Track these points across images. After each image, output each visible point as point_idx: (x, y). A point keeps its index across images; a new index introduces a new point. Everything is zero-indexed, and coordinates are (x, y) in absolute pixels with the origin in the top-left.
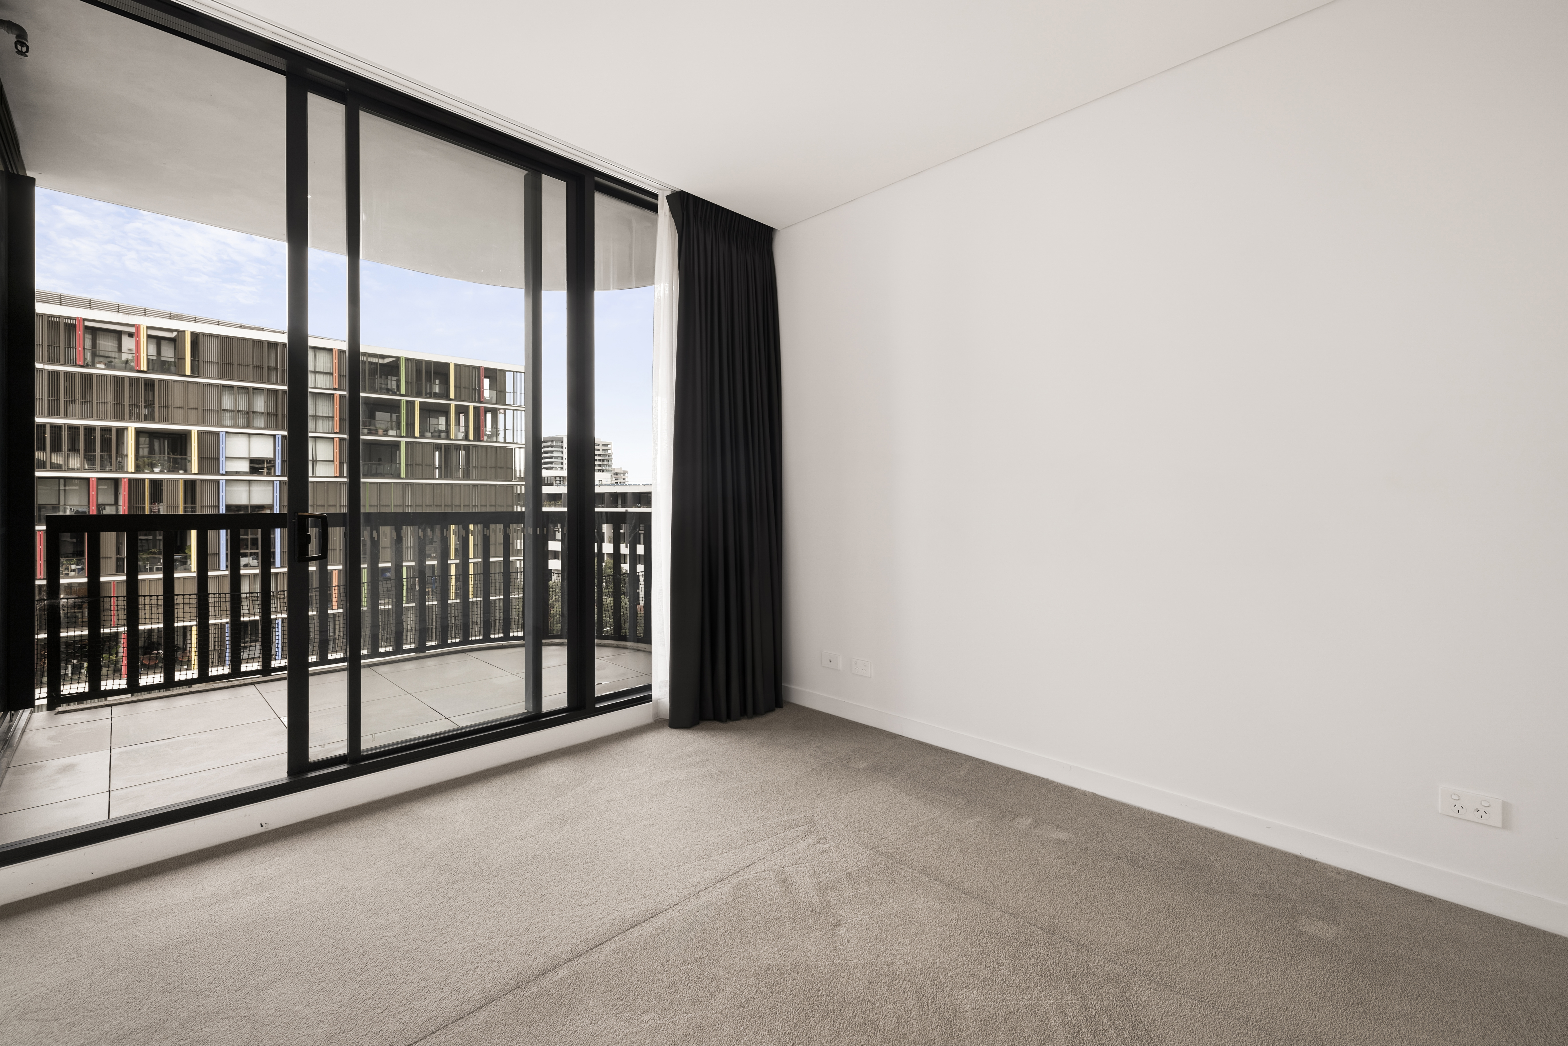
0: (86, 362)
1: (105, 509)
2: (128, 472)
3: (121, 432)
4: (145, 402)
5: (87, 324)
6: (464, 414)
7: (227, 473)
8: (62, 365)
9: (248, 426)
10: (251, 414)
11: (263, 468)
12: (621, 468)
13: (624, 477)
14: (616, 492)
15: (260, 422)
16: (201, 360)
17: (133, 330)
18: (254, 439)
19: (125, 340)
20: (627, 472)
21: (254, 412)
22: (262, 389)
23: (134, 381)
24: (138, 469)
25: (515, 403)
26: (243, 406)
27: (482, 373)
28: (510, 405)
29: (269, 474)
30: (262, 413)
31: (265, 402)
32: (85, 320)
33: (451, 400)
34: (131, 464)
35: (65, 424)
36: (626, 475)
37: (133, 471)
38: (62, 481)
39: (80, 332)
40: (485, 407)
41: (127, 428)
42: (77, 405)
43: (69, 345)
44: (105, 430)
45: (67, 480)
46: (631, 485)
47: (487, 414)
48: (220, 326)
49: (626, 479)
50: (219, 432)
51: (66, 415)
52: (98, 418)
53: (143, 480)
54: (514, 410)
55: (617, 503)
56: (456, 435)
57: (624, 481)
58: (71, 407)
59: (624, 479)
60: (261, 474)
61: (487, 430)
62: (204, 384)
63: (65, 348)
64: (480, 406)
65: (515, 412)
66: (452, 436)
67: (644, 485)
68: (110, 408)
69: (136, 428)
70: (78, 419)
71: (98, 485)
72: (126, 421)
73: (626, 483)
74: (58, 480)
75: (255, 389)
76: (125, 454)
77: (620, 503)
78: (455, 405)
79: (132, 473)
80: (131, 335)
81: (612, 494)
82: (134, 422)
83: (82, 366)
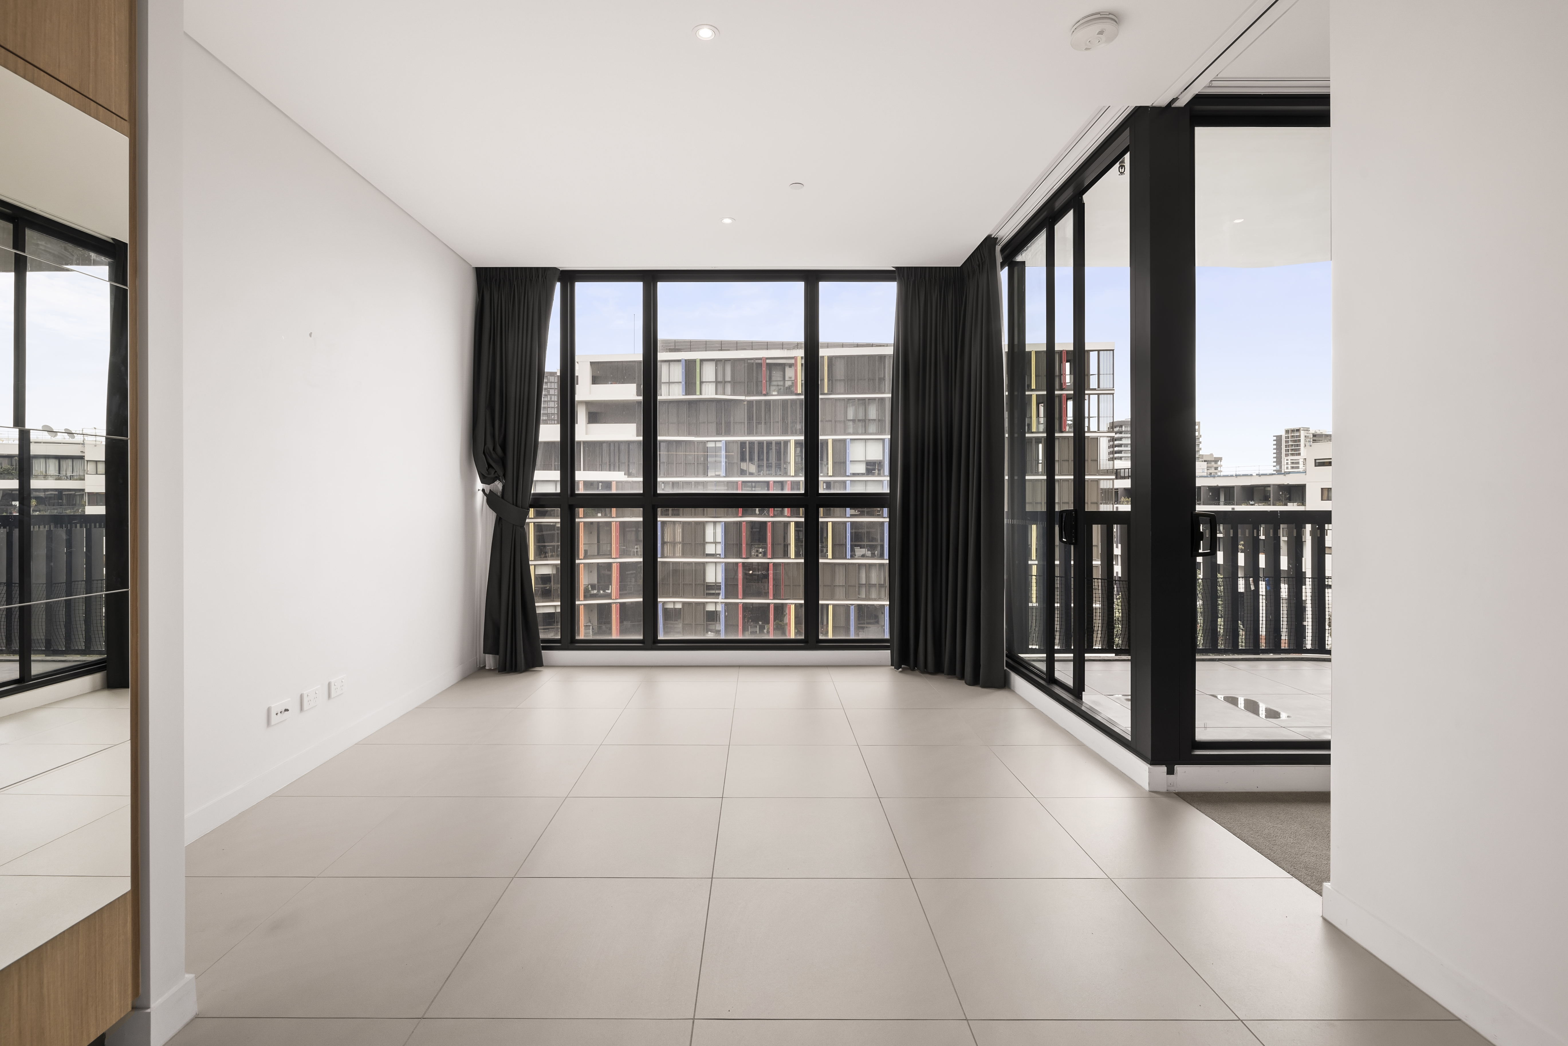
0: (766, 391)
2: (790, 476)
3: (786, 444)
5: (768, 361)
6: (1043, 404)
7: (854, 475)
8: (755, 395)
9: (865, 433)
10: (867, 421)
11: (874, 470)
12: (1212, 455)
13: (1216, 466)
14: (1217, 486)
15: (872, 428)
16: (834, 379)
17: (793, 361)
18: (869, 444)
19: (787, 369)
20: (1221, 459)
21: (869, 420)
22: (874, 399)
23: (793, 403)
24: (797, 472)
25: (1101, 387)
26: (861, 416)
27: (1064, 357)
28: (1095, 389)
29: (879, 475)
30: (874, 420)
31: (877, 410)
32: (766, 359)
33: (1033, 390)
34: (792, 469)
35: (754, 441)
36: (1219, 463)
37: (794, 474)
39: (763, 369)
40: (1067, 395)
41: (789, 441)
42: (762, 425)
43: (758, 380)
44: (778, 443)
46: (1239, 476)
47: (1068, 402)
48: (844, 348)
49: (1219, 469)
50: (846, 439)
51: (754, 433)
52: (774, 435)
53: (800, 481)
54: (1099, 395)
55: (1219, 499)
56: (1038, 427)
57: (1216, 471)
58: (759, 426)
59: (1216, 469)
60: (873, 475)
61: (1068, 419)
62: (836, 399)
63: (756, 382)
64: (1062, 394)
65: (1101, 396)
66: (1034, 429)
67: (1259, 475)
69: (795, 441)
70: (763, 436)
72: (789, 436)
73: (1219, 474)
75: (870, 399)
76: (789, 461)
77: (1222, 499)
78: (1036, 395)
79: (793, 476)
80: (790, 365)
81: (1211, 488)
82: (794, 436)
83: (765, 395)
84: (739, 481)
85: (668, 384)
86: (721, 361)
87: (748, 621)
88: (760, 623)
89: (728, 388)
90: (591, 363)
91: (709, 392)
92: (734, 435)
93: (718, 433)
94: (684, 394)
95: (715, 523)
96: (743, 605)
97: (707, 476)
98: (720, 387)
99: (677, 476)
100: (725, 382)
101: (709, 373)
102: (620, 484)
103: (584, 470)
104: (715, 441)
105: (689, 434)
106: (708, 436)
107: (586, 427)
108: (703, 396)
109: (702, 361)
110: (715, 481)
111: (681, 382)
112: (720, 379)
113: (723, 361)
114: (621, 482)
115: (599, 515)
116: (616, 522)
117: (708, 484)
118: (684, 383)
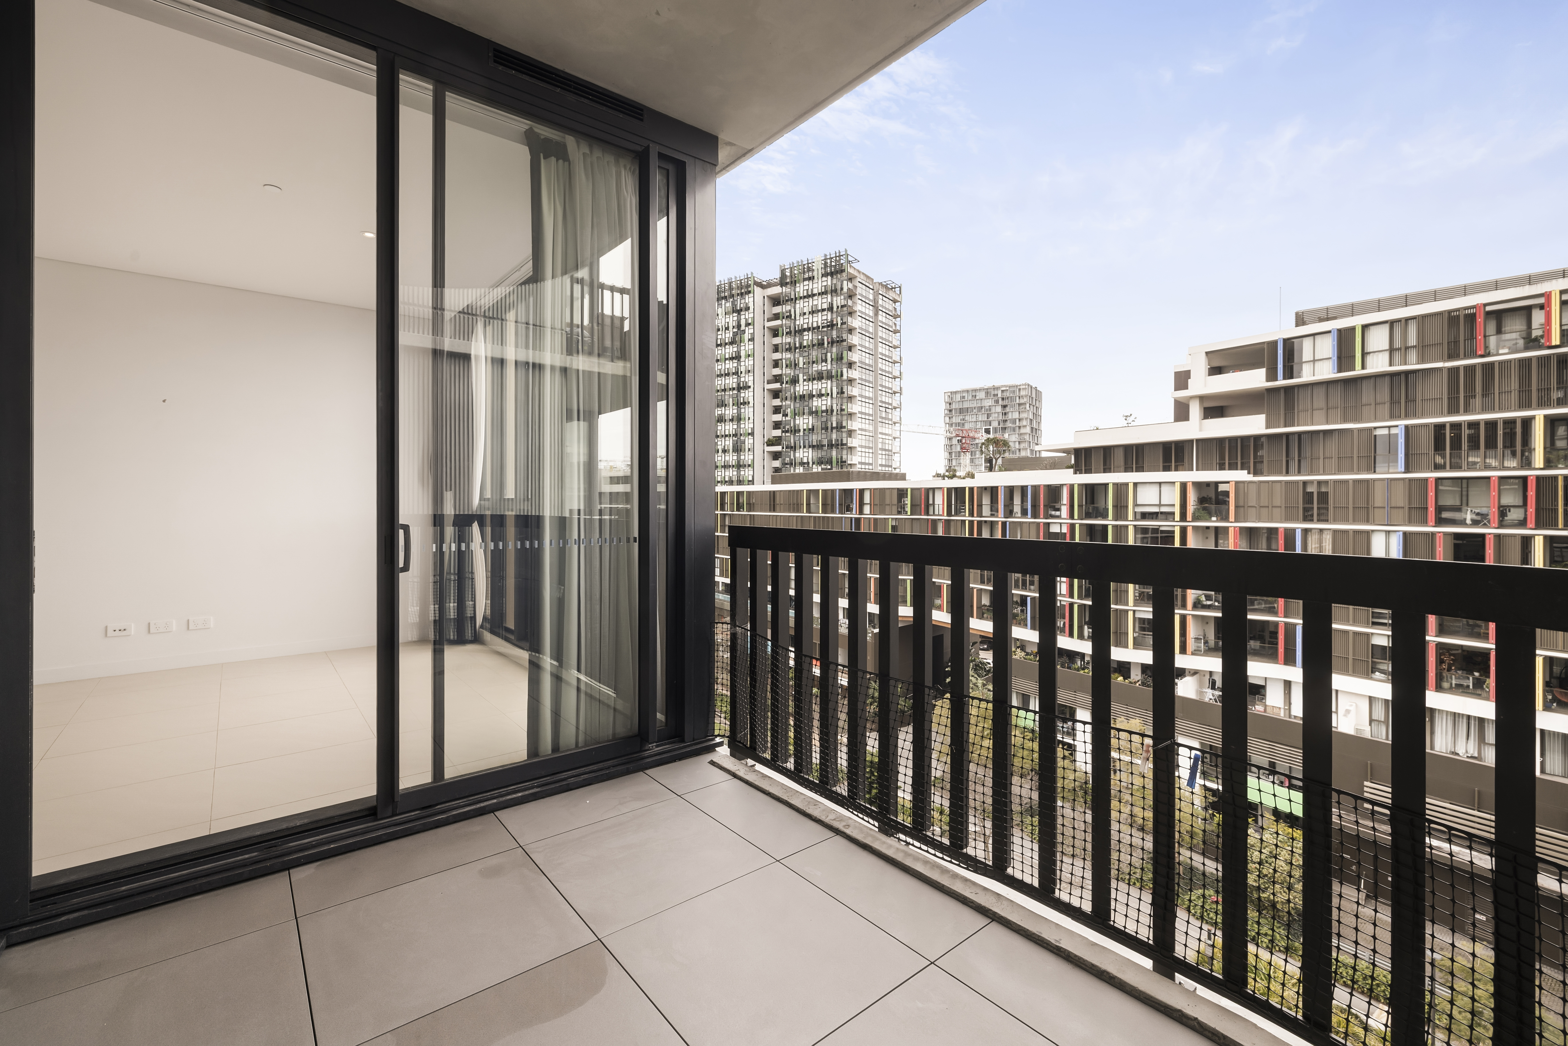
0: (1488, 351)
1: (1509, 511)
2: (1535, 469)
3: (1527, 423)
4: (1559, 383)
5: (1488, 308)
8: (1462, 359)
17: (1542, 300)
19: (1535, 314)
23: (1544, 361)
24: (1549, 463)
32: (1485, 305)
34: (1539, 458)
35: (1465, 421)
37: (1542, 466)
38: (1464, 481)
39: (1480, 320)
41: (1533, 418)
42: (1477, 399)
43: (1472, 336)
44: (1508, 423)
45: (1470, 480)
51: (1467, 411)
52: (1501, 410)
53: (1555, 478)
58: (1471, 402)
63: (1465, 340)
68: (1514, 396)
69: (1545, 417)
70: (1479, 413)
71: (1499, 485)
72: (1534, 409)
74: (1460, 481)
76: (1533, 447)
79: (1541, 469)
80: (1542, 307)
82: (1544, 409)
83: (1482, 356)
84: (1430, 478)
85: (1312, 363)
86: (1401, 321)
87: (1449, 670)
88: (1477, 674)
89: (1413, 355)
90: (1207, 353)
91: (1379, 364)
92: (1422, 416)
93: (1392, 417)
94: (1336, 371)
95: (1388, 533)
96: (1436, 645)
97: (1375, 472)
98: (1397, 356)
99: (1324, 474)
100: (1407, 348)
101: (1379, 339)
102: (1242, 485)
103: (1197, 470)
104: (1389, 427)
105: (1345, 421)
106: (1376, 420)
107: (1201, 425)
108: (1369, 371)
109: (1365, 327)
110: (1388, 479)
111: (1330, 358)
112: (1397, 344)
113: (1403, 321)
114: (1243, 482)
115: (1214, 519)
116: (1235, 527)
117: (1376, 482)
118: (1335, 358)
